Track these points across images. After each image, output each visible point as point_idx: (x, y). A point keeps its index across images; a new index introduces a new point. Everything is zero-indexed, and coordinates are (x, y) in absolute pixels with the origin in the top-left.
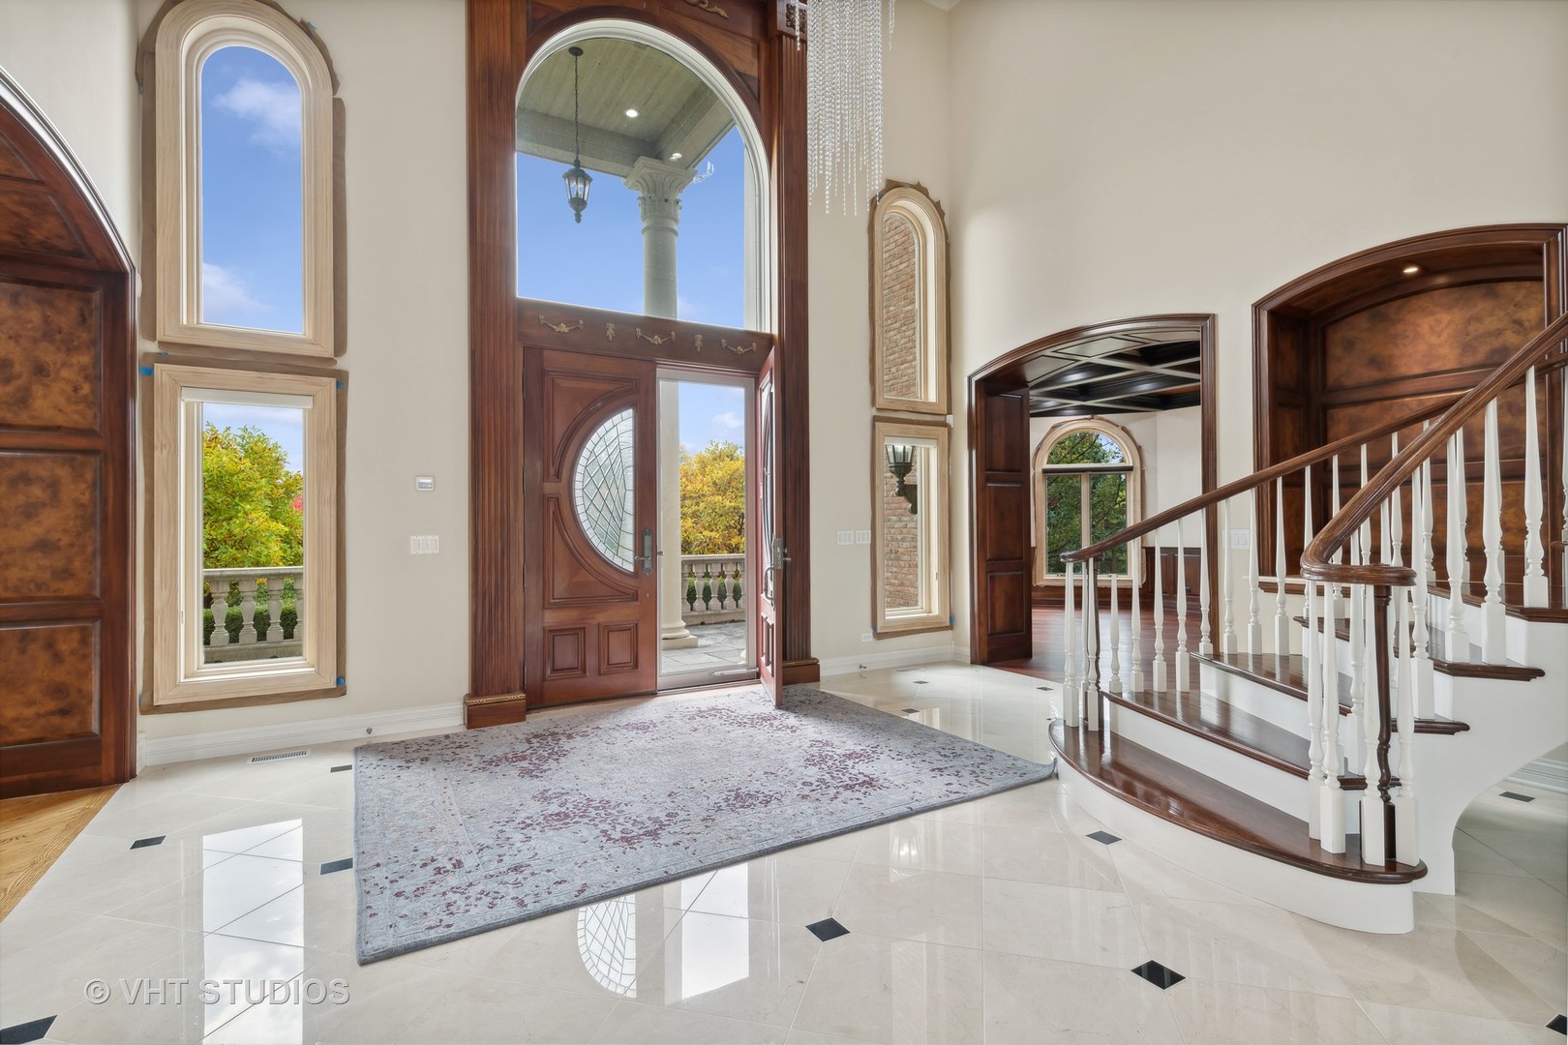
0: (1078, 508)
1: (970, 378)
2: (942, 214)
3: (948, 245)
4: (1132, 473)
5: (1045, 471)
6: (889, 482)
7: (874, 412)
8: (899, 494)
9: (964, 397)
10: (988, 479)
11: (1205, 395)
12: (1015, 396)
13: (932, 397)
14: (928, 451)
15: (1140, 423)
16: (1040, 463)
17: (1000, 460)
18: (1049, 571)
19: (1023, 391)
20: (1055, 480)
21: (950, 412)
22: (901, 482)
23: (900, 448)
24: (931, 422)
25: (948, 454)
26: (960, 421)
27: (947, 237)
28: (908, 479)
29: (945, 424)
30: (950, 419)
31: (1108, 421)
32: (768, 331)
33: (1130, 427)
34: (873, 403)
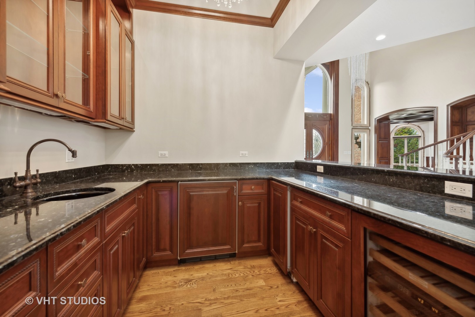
0: (404, 147)
1: (375, 119)
2: (368, 84)
3: (370, 91)
4: (421, 138)
5: (393, 137)
6: (354, 141)
7: (352, 127)
8: (356, 144)
9: (373, 123)
10: (379, 140)
11: (435, 119)
12: (387, 122)
13: (366, 123)
14: (364, 135)
15: (423, 125)
16: (392, 135)
17: (383, 136)
18: (394, 163)
19: (389, 121)
20: (396, 140)
21: (370, 126)
22: (356, 141)
23: (356, 134)
24: (366, 128)
25: (369, 135)
26: (372, 128)
27: (369, 89)
28: (358, 141)
29: (368, 129)
30: (370, 128)
31: (413, 124)
32: (330, 112)
33: (420, 126)
34: (352, 125)
